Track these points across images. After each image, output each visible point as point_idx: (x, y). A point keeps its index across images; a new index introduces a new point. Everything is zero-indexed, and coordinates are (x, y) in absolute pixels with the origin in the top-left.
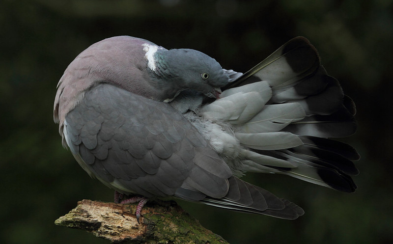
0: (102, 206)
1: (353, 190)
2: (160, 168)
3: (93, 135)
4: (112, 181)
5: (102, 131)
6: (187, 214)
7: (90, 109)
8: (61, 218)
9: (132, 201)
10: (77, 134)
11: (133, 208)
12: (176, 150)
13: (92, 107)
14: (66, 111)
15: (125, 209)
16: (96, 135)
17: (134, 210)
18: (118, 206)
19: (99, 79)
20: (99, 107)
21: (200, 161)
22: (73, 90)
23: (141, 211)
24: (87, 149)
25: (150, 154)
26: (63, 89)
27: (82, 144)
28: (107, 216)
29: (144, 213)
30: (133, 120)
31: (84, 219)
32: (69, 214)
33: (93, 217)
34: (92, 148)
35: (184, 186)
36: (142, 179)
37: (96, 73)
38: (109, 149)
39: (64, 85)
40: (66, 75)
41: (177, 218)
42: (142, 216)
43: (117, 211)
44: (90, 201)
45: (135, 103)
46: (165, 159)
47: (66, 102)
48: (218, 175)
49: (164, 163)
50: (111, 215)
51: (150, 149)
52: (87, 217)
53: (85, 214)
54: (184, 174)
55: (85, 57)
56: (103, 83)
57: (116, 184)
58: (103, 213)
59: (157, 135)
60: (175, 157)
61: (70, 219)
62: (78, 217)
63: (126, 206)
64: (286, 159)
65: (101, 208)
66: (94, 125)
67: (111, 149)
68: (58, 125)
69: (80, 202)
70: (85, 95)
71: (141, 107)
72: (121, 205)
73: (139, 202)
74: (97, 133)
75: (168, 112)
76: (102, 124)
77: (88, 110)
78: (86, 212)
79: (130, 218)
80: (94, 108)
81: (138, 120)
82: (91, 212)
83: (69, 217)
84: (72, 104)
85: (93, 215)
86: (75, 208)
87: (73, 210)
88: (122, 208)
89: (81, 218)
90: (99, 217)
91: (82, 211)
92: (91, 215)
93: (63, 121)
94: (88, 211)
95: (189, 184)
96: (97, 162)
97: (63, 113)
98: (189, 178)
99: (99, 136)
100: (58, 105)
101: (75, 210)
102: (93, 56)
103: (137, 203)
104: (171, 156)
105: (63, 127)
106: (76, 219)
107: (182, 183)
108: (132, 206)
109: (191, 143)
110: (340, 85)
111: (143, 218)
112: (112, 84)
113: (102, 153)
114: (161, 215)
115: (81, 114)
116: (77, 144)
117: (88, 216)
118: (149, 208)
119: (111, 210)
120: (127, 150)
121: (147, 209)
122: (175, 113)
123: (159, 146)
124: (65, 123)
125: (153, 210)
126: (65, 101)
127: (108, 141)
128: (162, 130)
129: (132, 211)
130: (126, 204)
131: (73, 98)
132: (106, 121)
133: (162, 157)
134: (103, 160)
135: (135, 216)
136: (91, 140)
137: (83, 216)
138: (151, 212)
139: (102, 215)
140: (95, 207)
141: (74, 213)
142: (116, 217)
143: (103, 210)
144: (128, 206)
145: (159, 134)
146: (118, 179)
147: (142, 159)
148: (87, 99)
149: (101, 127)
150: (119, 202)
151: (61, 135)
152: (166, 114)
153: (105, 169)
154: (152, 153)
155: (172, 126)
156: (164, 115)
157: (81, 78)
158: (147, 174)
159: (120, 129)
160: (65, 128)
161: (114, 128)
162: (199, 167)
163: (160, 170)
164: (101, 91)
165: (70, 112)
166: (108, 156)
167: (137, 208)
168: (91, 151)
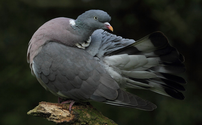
0: (51, 105)
1: (183, 99)
2: (82, 85)
3: (47, 68)
4: (58, 91)
5: (52, 66)
6: (95, 109)
8: (30, 111)
9: (67, 102)
10: (39, 68)
11: (68, 106)
12: (91, 75)
13: (47, 54)
16: (49, 68)
17: (68, 107)
18: (59, 105)
19: (49, 39)
20: (51, 54)
21: (103, 81)
22: (36, 46)
23: (71, 108)
24: (45, 75)
25: (77, 77)
26: (31, 45)
27: (42, 73)
28: (54, 110)
29: (73, 108)
30: (68, 60)
32: (34, 109)
35: (95, 94)
36: (73, 90)
38: (56, 75)
39: (32, 43)
41: (90, 111)
42: (72, 110)
43: (59, 107)
44: (45, 102)
45: (69, 51)
46: (85, 80)
47: (33, 52)
48: (112, 88)
49: (84, 82)
50: (56, 109)
51: (77, 75)
52: (44, 111)
53: (43, 109)
54: (95, 88)
56: (51, 41)
57: (59, 93)
59: (80, 68)
60: (90, 79)
61: (34, 112)
63: (64, 105)
65: (51, 106)
66: (48, 63)
69: (40, 103)
70: (42, 48)
71: (72, 53)
72: (61, 104)
73: (71, 103)
75: (86, 55)
76: (52, 62)
77: (45, 55)
78: (43, 108)
79: (66, 111)
80: (48, 54)
81: (71, 60)
82: (46, 108)
83: (34, 110)
84: (36, 53)
85: (47, 110)
86: (37, 106)
87: (37, 107)
88: (62, 106)
89: (41, 111)
90: (50, 111)
91: (41, 107)
92: (46, 110)
93: (32, 61)
95: (97, 93)
96: (50, 82)
97: (32, 57)
98: (97, 90)
99: (50, 69)
100: (29, 54)
101: (38, 107)
102: (45, 28)
104: (88, 79)
106: (38, 111)
108: (67, 105)
109: (98, 71)
111: (73, 111)
113: (52, 77)
114: (82, 110)
115: (41, 57)
116: (40, 73)
117: (44, 110)
119: (56, 107)
120: (65, 76)
121: (75, 106)
122: (89, 56)
123: (82, 73)
124: (33, 62)
125: (78, 107)
126: (32, 52)
127: (55, 71)
128: (83, 65)
129: (67, 107)
131: (36, 50)
132: (54, 61)
133: (83, 79)
134: (53, 81)
135: (68, 110)
136: (47, 71)
137: (42, 110)
138: (77, 108)
139: (51, 110)
140: (48, 105)
141: (37, 109)
142: (59, 110)
143: (52, 107)
144: (65, 105)
145: (82, 67)
146: (61, 91)
147: (73, 80)
148: (44, 50)
149: (52, 64)
150: (61, 103)
151: (31, 68)
152: (85, 56)
153: (54, 85)
154: (78, 77)
155: (88, 62)
156: (84, 57)
157: (40, 39)
158: (76, 88)
159: (62, 65)
160: (33, 65)
161: (58, 64)
162: (103, 84)
163: (82, 86)
164: (51, 45)
165: (35, 57)
166: (55, 79)
167: (69, 106)
168: (46, 76)
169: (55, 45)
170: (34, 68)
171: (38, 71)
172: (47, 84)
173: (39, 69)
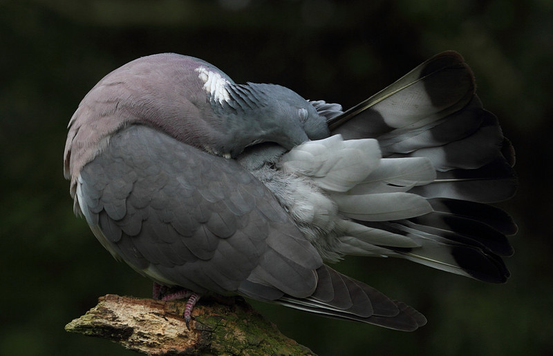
0: (134, 303)
1: (504, 280)
2: (217, 251)
3: (120, 199)
5: (133, 193)
6: (260, 316)
7: (117, 160)
8: (74, 321)
9: (178, 296)
10: (97, 197)
11: (180, 306)
12: (242, 226)
13: (121, 158)
14: (82, 162)
15: (168, 308)
16: (125, 200)
17: (182, 310)
18: (157, 303)
19: (131, 118)
20: (131, 159)
21: (277, 242)
22: (92, 132)
23: (191, 312)
24: (111, 219)
25: (202, 230)
26: (78, 129)
27: (103, 211)
28: (141, 318)
29: (196, 314)
30: (180, 180)
31: (108, 323)
32: (86, 315)
33: (122, 319)
34: (119, 218)
35: (252, 278)
36: (191, 266)
37: (127, 107)
38: (143, 221)
39: (79, 125)
40: (82, 110)
41: (245, 321)
42: (193, 319)
43: (156, 311)
44: (117, 296)
45: (183, 155)
46: (225, 239)
47: (82, 149)
48: (302, 264)
49: (223, 243)
50: (147, 317)
51: (204, 223)
52: (113, 320)
53: (110, 316)
55: (111, 85)
56: (136, 124)
57: (151, 272)
58: (136, 314)
59: (214, 204)
60: (239, 236)
61: (87, 323)
62: (100, 320)
63: (170, 304)
64: (405, 233)
65: (132, 307)
66: (122, 184)
67: (146, 220)
68: (69, 182)
69: (103, 298)
70: (110, 140)
71: (192, 161)
72: (162, 302)
73: (189, 298)
74: (126, 196)
75: (231, 171)
76: (134, 183)
77: (114, 162)
78: (111, 312)
79: (176, 321)
80: (123, 160)
81: (187, 180)
82: (119, 313)
83: (85, 320)
84: (90, 153)
85: (122, 318)
86: (94, 306)
87: (92, 310)
88: (163, 307)
89: (104, 321)
90: (130, 320)
91: (106, 311)
92: (118, 317)
93: (76, 176)
94: (115, 311)
95: (258, 276)
96: (125, 239)
97: (76, 165)
98: (259, 268)
99: (129, 202)
100: (69, 153)
101: (95, 309)
102: (123, 83)
103: (185, 300)
104: (233, 235)
105: (76, 185)
106: (96, 323)
107: (248, 275)
108: (179, 304)
109: (264, 216)
110: (498, 123)
111: (194, 322)
112: (149, 127)
113: (132, 226)
114: (222, 318)
115: (103, 167)
116: (97, 211)
117: (114, 318)
118: (203, 307)
119: (148, 309)
120: (169, 223)
121: (201, 308)
122: (241, 173)
123: (216, 219)
124: (80, 180)
125: (210, 310)
126: (80, 148)
127: (142, 208)
128: (222, 197)
129: (178, 310)
130: (170, 301)
131: (92, 144)
132: (140, 179)
133: (221, 235)
134: (133, 237)
135: (182, 318)
136: (118, 206)
137: (107, 319)
138: (207, 313)
139: (134, 318)
140: (124, 305)
141: (93, 315)
142: (155, 320)
143: (135, 310)
144: (173, 303)
145: (218, 202)
146: (155, 265)
147: (191, 237)
148: (113, 146)
149: (133, 188)
150: (160, 298)
151: (72, 197)
152: (227, 173)
153: (137, 250)
154: (206, 229)
155: (236, 191)
156: (225, 175)
157: (105, 115)
158: (198, 258)
159: (161, 192)
160: (79, 187)
161: (152, 189)
162: (275, 251)
163: (217, 254)
164: (134, 134)
165: (87, 164)
166: (141, 231)
167: (186, 306)
168: (117, 222)
169: (145, 133)
170: (80, 197)
171: (92, 205)
172: (116, 243)
173: (95, 200)
